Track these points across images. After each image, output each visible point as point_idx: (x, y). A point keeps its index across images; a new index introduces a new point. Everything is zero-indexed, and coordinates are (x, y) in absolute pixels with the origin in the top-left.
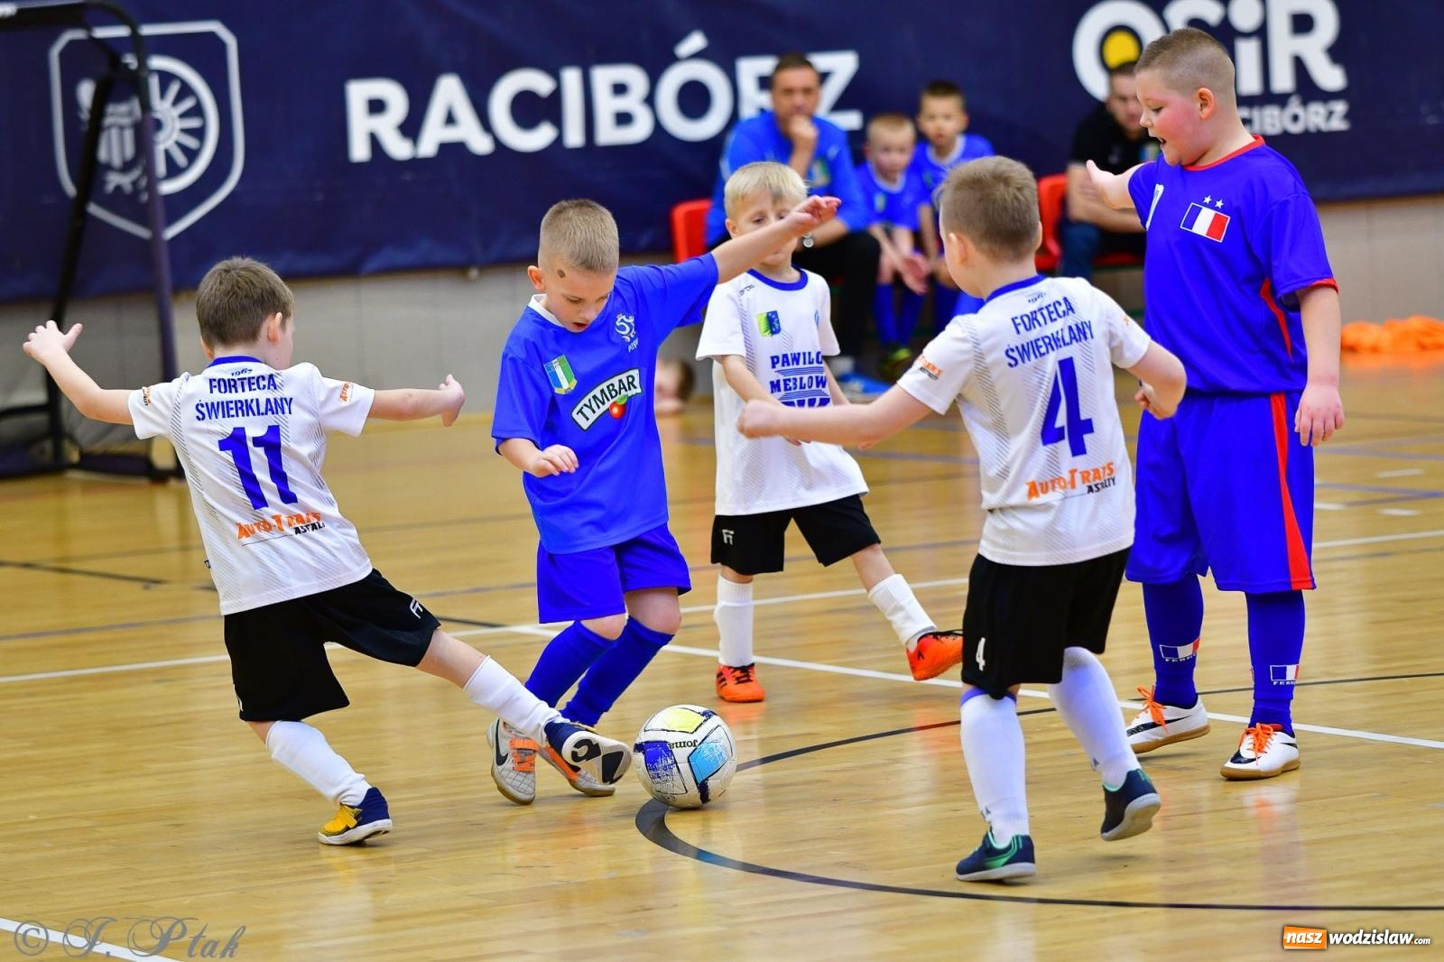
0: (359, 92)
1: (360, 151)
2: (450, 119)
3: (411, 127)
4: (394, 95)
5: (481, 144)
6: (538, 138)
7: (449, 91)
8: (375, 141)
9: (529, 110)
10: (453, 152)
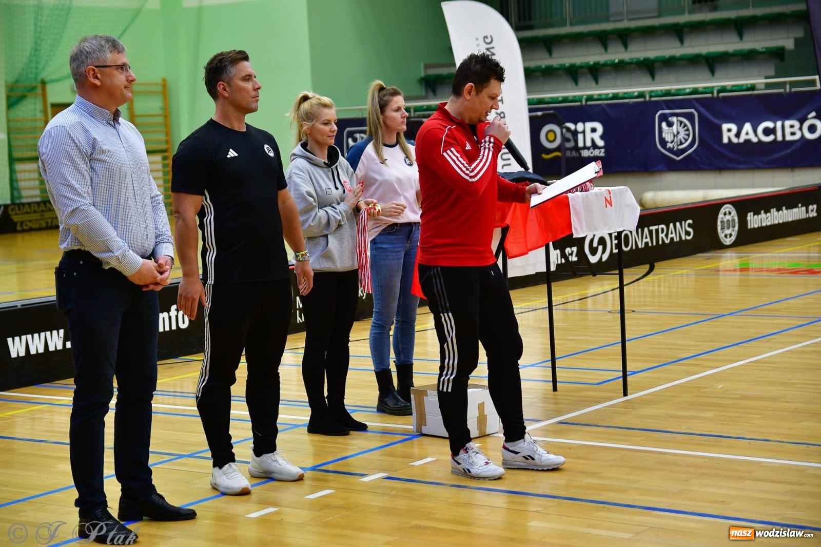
0: (725, 127)
1: (725, 140)
2: (747, 134)
3: (738, 135)
4: (734, 127)
5: (755, 140)
6: (771, 138)
7: (748, 127)
8: (729, 139)
9: (767, 132)
10: (748, 142)
